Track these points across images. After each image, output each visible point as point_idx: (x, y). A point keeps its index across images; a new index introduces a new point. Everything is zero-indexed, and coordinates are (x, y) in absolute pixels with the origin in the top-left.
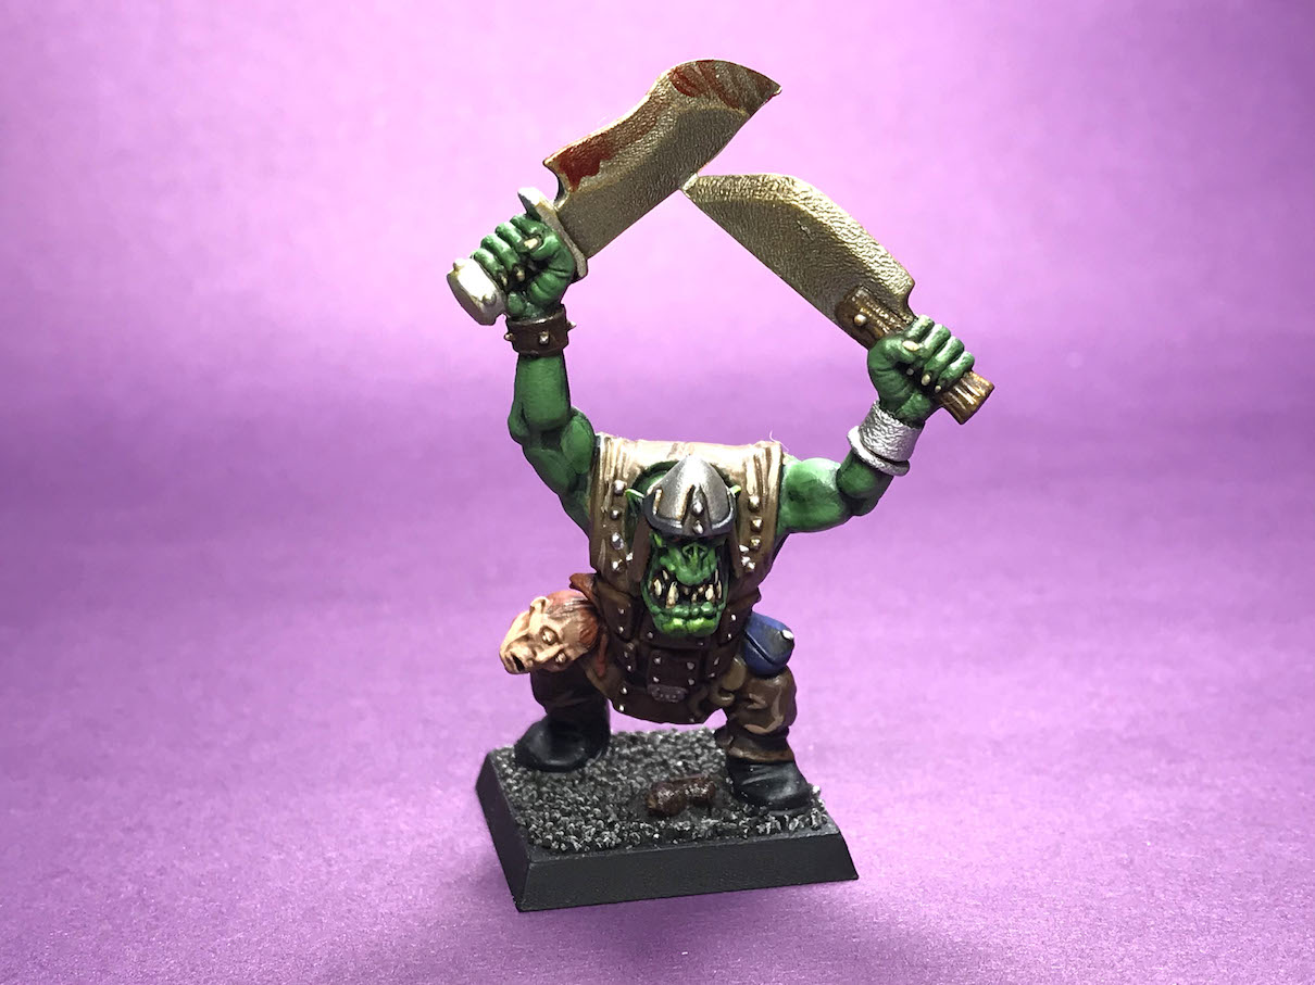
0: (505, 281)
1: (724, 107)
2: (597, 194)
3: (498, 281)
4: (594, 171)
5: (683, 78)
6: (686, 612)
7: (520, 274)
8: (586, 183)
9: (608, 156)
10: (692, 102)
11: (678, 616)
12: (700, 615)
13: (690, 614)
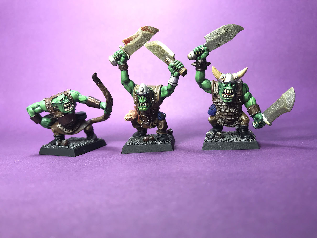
2: (130, 46)
4: (129, 42)
9: (131, 40)
13: (143, 107)
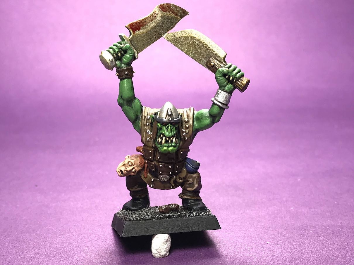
0: (115, 56)
1: (174, 15)
2: (140, 35)
3: (113, 56)
4: (139, 29)
5: (162, 7)
6: (168, 145)
7: (119, 54)
8: (137, 32)
9: (143, 26)
10: (165, 13)
11: (165, 146)
12: (171, 146)
13: (169, 146)
